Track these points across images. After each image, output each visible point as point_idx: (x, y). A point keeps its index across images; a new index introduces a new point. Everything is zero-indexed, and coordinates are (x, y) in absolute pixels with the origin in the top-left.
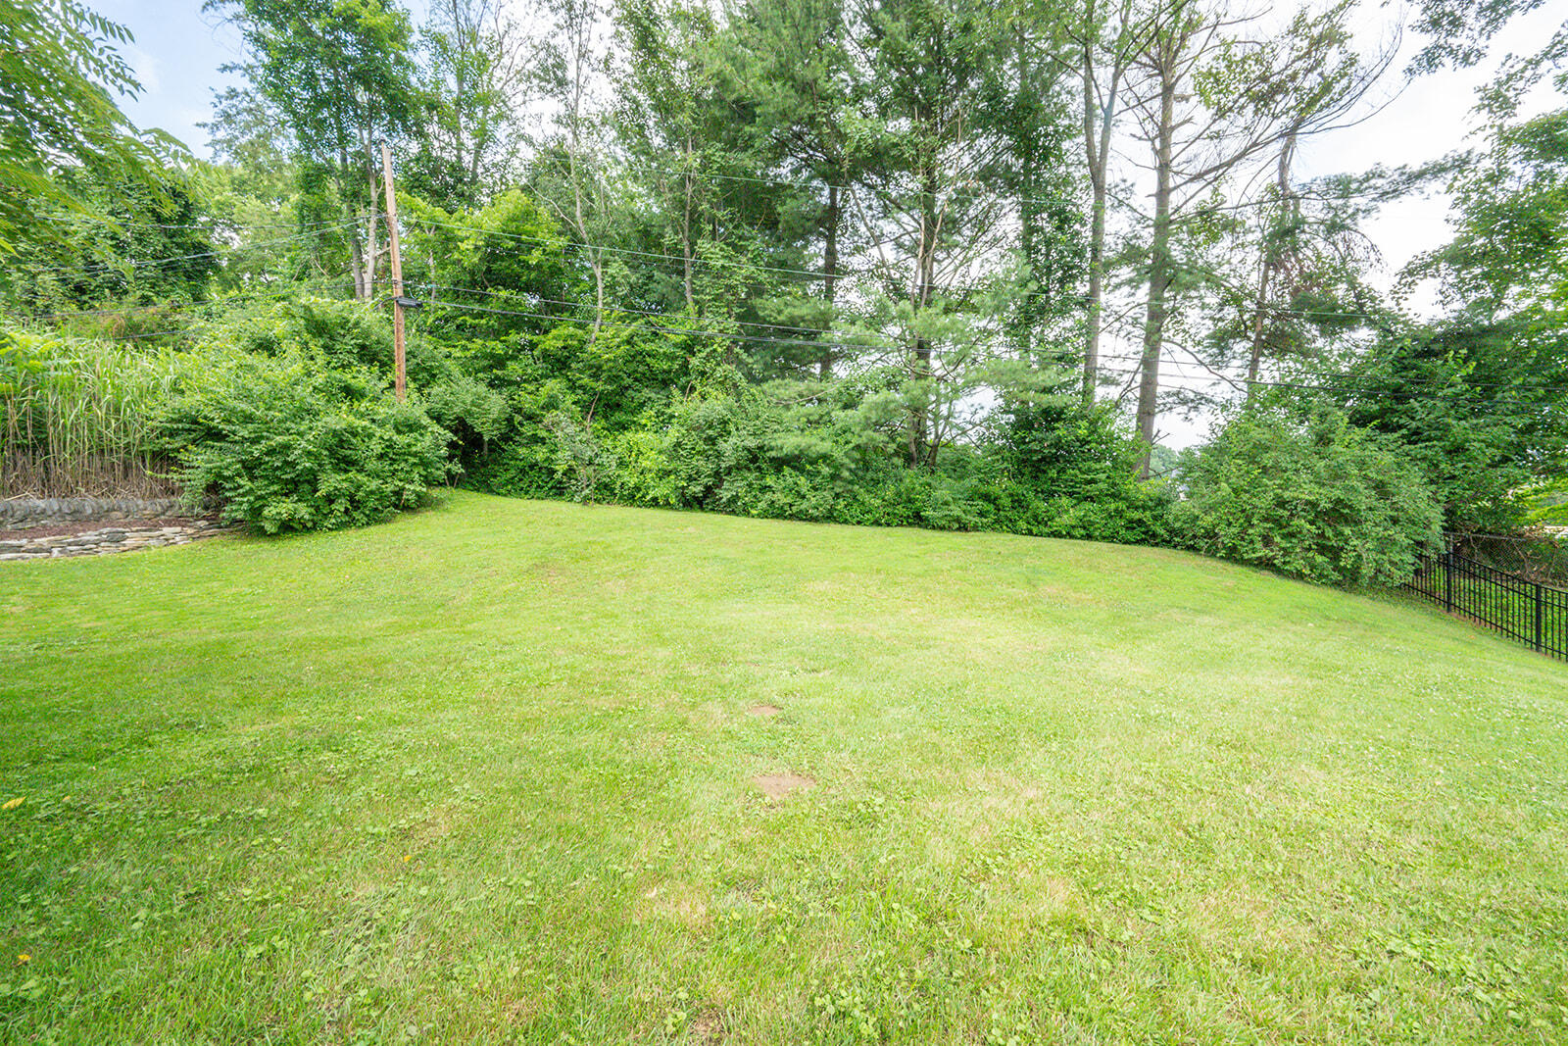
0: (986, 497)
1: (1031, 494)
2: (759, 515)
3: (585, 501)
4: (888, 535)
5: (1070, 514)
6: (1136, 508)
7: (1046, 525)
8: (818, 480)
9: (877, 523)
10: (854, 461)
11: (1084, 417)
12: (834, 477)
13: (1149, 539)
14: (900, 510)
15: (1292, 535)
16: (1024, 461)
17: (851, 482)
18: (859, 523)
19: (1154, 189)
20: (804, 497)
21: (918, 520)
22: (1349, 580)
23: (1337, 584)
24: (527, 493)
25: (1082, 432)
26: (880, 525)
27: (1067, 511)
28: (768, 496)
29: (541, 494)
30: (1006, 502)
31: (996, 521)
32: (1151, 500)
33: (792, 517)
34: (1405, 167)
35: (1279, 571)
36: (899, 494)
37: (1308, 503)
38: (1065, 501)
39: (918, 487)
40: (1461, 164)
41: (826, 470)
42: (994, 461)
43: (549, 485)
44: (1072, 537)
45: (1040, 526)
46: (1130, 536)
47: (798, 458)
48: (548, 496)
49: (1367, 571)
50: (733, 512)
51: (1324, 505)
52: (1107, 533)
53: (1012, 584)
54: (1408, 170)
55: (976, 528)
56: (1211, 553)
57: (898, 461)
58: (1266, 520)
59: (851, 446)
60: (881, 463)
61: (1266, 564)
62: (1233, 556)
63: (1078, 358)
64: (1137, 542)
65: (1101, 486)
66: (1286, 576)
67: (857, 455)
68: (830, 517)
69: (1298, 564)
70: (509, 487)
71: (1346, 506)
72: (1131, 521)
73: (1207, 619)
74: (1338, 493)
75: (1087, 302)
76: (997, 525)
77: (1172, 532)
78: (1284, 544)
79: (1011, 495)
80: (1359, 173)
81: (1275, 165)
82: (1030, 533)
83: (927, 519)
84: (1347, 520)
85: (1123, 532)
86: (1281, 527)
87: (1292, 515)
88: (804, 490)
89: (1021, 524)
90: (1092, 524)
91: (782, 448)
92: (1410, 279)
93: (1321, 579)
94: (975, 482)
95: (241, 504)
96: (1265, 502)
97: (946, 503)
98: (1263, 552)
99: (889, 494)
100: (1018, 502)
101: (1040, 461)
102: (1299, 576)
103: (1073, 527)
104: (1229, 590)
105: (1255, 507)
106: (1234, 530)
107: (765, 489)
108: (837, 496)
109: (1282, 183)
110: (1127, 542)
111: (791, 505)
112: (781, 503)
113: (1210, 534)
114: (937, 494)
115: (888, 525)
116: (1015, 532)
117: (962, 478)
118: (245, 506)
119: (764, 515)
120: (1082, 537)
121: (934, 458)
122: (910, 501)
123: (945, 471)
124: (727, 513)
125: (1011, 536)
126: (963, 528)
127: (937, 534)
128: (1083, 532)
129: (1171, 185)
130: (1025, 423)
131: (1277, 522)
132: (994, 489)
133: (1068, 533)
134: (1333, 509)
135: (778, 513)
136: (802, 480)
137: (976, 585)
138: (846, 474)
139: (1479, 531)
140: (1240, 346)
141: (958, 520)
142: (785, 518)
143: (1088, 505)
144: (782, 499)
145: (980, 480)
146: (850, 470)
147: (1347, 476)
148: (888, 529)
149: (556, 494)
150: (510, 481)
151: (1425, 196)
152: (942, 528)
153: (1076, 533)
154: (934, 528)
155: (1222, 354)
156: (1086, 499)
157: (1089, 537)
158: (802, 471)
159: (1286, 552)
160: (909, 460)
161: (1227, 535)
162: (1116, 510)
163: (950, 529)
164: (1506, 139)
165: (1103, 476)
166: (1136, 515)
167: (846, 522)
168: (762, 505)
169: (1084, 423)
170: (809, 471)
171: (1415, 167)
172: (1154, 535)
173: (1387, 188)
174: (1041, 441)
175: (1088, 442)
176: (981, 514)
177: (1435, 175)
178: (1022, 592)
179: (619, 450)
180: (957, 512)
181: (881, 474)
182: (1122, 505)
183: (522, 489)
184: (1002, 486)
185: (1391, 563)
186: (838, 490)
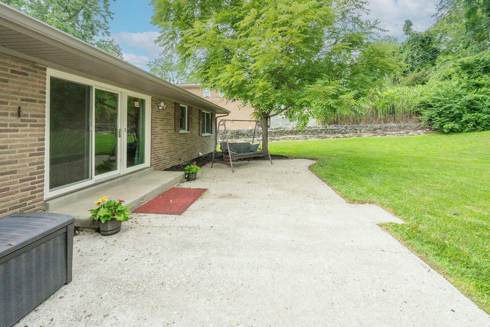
118: (438, 125)
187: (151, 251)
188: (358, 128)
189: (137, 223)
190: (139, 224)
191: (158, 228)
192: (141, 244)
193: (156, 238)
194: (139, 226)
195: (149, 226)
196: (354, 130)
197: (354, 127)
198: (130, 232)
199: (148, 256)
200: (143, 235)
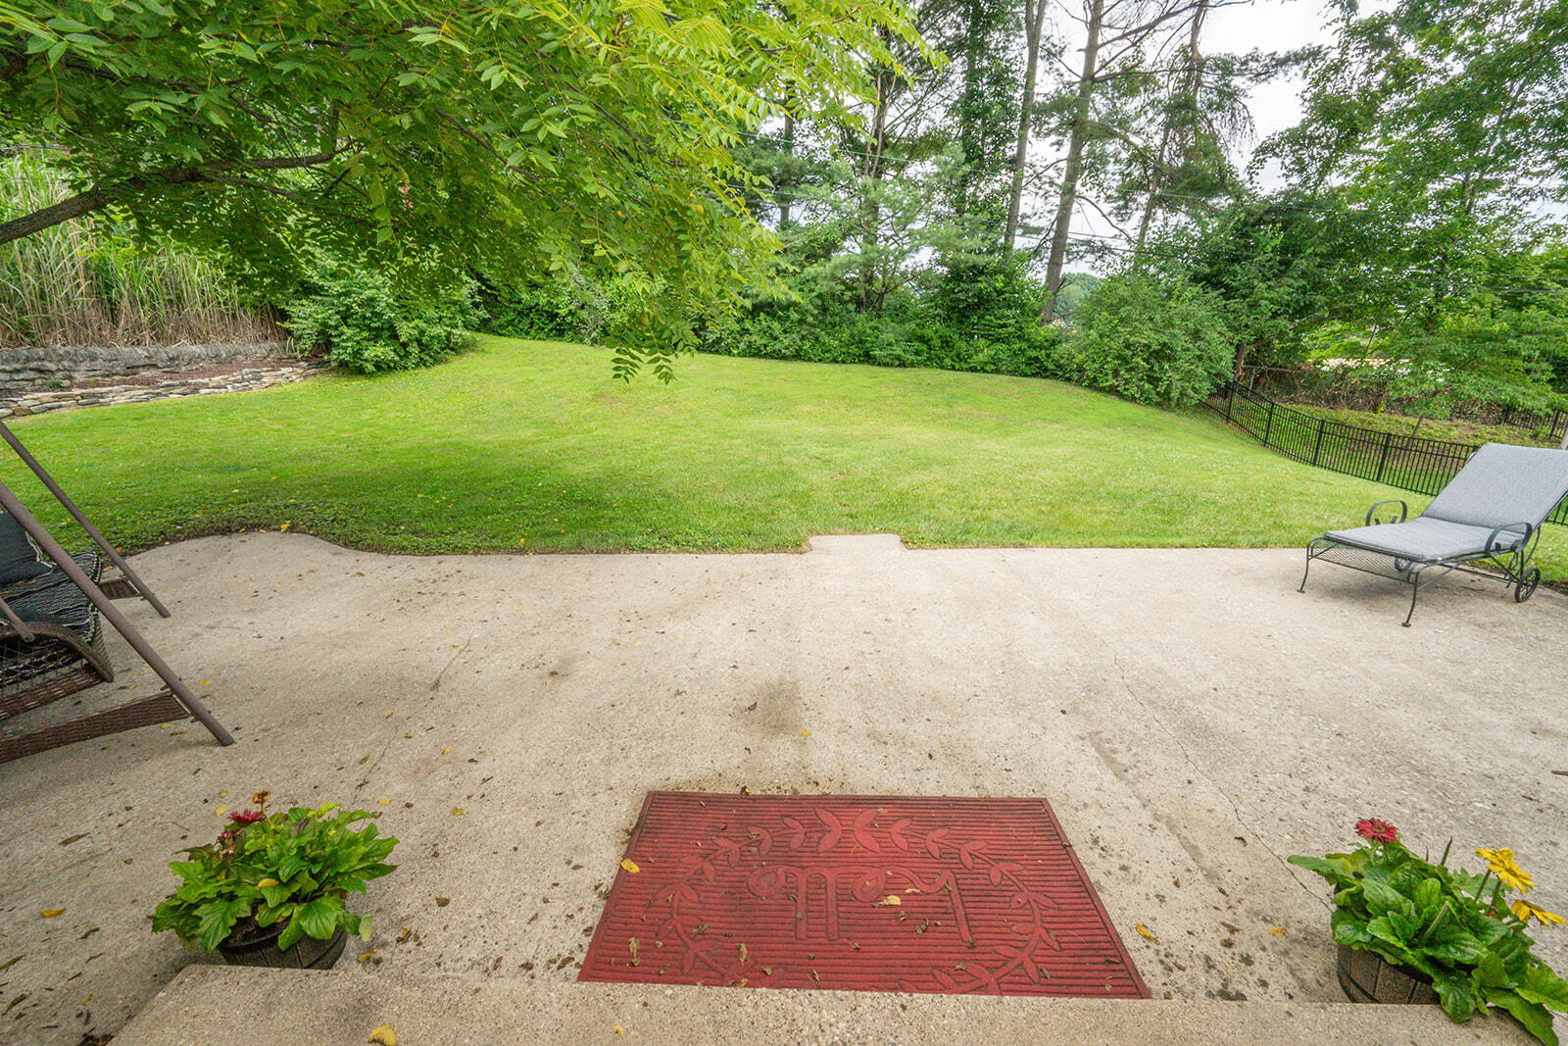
0: (922, 339)
1: (956, 337)
2: (739, 355)
3: (594, 342)
4: (846, 371)
5: (985, 352)
6: (1035, 348)
7: (966, 362)
8: (788, 324)
9: (835, 361)
10: (816, 307)
11: (1001, 272)
12: (801, 321)
13: (1042, 372)
14: (853, 349)
15: (1132, 369)
16: (953, 308)
17: (814, 326)
18: (820, 360)
19: (1084, 45)
20: (776, 339)
21: (867, 358)
22: (1164, 402)
23: (1158, 405)
24: (527, 333)
25: (999, 285)
26: (837, 362)
27: (982, 350)
28: (746, 338)
29: (542, 335)
30: (936, 342)
31: (929, 359)
32: (1047, 341)
33: (767, 356)
34: (1275, 53)
35: (1121, 396)
36: (852, 336)
37: (1145, 345)
38: (982, 342)
39: (869, 331)
40: (1314, 54)
41: (795, 316)
42: (929, 307)
43: (550, 327)
44: (985, 371)
45: (962, 363)
46: (1027, 370)
47: (771, 305)
48: (548, 336)
49: (1175, 394)
50: (717, 352)
51: (1155, 347)
52: (1011, 368)
53: (936, 406)
54: (1276, 57)
55: (912, 365)
56: (1079, 383)
57: (852, 307)
58: (1117, 358)
59: (814, 294)
60: (837, 307)
61: (1112, 391)
62: (1093, 385)
63: (1002, 218)
64: (1034, 375)
65: (1010, 329)
66: (1126, 400)
67: (819, 302)
68: (798, 356)
69: (1133, 390)
70: (510, 328)
71: (1169, 348)
72: (1030, 359)
73: (1057, 426)
74: (1165, 339)
75: (1015, 163)
76: (928, 363)
77: (1060, 367)
78: (1127, 376)
79: (941, 337)
80: (1241, 53)
81: (1189, 25)
82: (953, 368)
83: (875, 357)
84: (1169, 359)
85: (1023, 367)
86: (1127, 363)
87: (1134, 355)
88: (777, 333)
89: (948, 361)
90: (1000, 360)
91: (757, 296)
92: (1261, 157)
93: (1148, 402)
94: (913, 326)
95: (346, 347)
96: (1116, 345)
97: (890, 344)
98: (1112, 382)
99: (845, 336)
100: (946, 343)
101: (965, 308)
102: (1133, 399)
103: (986, 363)
104: (1081, 408)
105: (1110, 348)
106: (1096, 366)
107: (745, 331)
108: (803, 338)
109: (1193, 45)
110: (1026, 375)
111: (765, 346)
112: (757, 344)
113: (1081, 370)
114: (883, 336)
115: (844, 362)
116: (942, 368)
117: (903, 322)
118: (349, 350)
119: (743, 355)
120: (992, 372)
121: (881, 304)
122: (861, 341)
123: (890, 316)
124: (711, 352)
125: (939, 371)
126: (903, 365)
127: (882, 369)
128: (993, 367)
129: (1100, 42)
130: (956, 275)
131: (1125, 360)
132: (928, 332)
133: (982, 368)
134: (1161, 350)
135: (754, 352)
136: (776, 325)
137: (913, 406)
138: (810, 319)
139: (1273, 365)
140: (1143, 199)
141: (898, 358)
142: (760, 357)
143: (998, 346)
144: (759, 341)
145: (918, 325)
146: (812, 315)
147: (1173, 326)
148: (844, 366)
149: (555, 335)
150: (511, 323)
151: (1287, 78)
152: (886, 365)
153: (987, 368)
154: (879, 364)
155: (1126, 207)
156: (998, 340)
157: (997, 371)
158: (774, 316)
159: (1127, 382)
160: (859, 303)
161: (1091, 368)
162: (1020, 349)
163: (892, 365)
164: (1352, 32)
165: (1012, 321)
166: (1033, 353)
167: (810, 360)
168: (742, 346)
169: (1001, 277)
170: (780, 317)
171: (1282, 54)
172: (1046, 370)
173: (1260, 70)
174: (966, 293)
175: (1003, 293)
176: (917, 353)
177: (1297, 62)
178: (943, 411)
179: (609, 294)
180: (898, 351)
181: (838, 319)
182: (1024, 345)
183: (522, 330)
184: (934, 329)
185: (1193, 388)
186: (805, 333)
187: (1299, 793)
188: (52, 366)
189: (1233, 930)
190: (1228, 917)
191: (1185, 833)
192: (1310, 831)
193: (1242, 808)
194: (1240, 910)
195: (1202, 869)
196: (32, 375)
197: (28, 360)
198: (1301, 914)
199: (1320, 788)
200: (1266, 855)
